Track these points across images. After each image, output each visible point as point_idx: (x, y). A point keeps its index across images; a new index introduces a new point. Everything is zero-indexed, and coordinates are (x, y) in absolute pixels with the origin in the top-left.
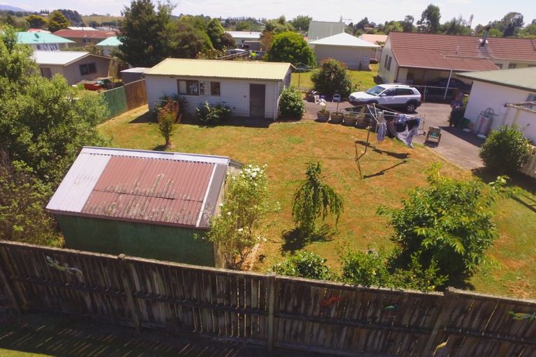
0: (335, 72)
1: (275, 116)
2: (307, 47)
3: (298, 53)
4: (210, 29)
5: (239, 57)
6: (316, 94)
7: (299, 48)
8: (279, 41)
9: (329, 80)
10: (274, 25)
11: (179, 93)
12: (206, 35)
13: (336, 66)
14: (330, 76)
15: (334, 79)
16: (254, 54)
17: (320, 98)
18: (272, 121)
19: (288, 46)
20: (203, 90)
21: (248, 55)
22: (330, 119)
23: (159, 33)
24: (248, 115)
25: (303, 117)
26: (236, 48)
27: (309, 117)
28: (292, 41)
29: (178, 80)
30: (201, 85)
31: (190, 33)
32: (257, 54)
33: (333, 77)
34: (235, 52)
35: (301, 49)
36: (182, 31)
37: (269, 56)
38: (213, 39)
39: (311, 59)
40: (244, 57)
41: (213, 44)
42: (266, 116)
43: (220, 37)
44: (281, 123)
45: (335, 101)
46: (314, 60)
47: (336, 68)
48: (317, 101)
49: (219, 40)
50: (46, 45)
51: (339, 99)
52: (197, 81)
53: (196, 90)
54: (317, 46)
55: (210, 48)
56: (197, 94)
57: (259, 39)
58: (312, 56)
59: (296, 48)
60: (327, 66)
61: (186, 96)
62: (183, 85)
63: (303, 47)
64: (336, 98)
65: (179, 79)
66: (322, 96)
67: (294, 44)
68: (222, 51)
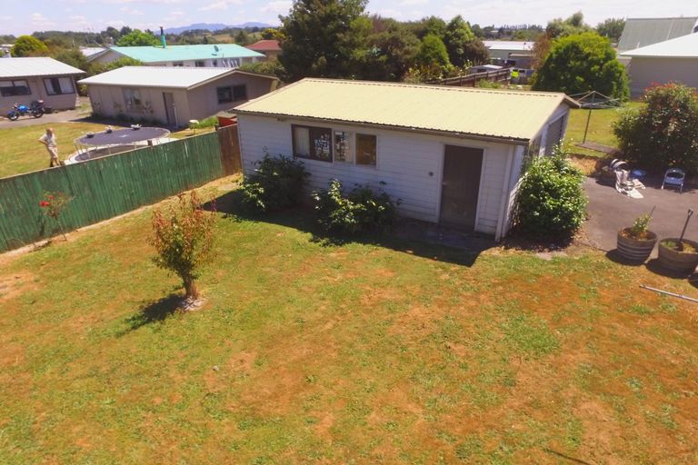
0: (678, 117)
1: (500, 231)
2: (613, 61)
3: (594, 73)
4: (449, 32)
5: (487, 78)
6: (622, 167)
7: (597, 63)
8: (561, 51)
9: (661, 135)
10: (561, 27)
11: (296, 154)
12: (441, 42)
13: (686, 100)
14: (666, 124)
15: (674, 133)
16: (516, 74)
17: (631, 176)
18: (489, 241)
19: (577, 59)
20: (339, 151)
21: (506, 76)
22: (654, 255)
23: (340, 35)
24: (435, 219)
25: (576, 237)
26: (489, 63)
27: (593, 239)
28: (587, 50)
29: (294, 127)
30: (338, 139)
31: (393, 34)
32: (522, 75)
33: (672, 127)
34: (484, 70)
35: (601, 65)
36: (380, 31)
37: (539, 78)
38: (451, 49)
39: (620, 85)
40: (497, 78)
41: (449, 56)
42: (477, 228)
43: (464, 46)
44: (512, 251)
45: (669, 187)
46: (625, 87)
47: (684, 107)
48: (622, 185)
49: (461, 51)
50: (226, 60)
51: (680, 182)
52: (329, 131)
53: (326, 151)
54: (636, 59)
55: (444, 63)
56: (329, 159)
57: (531, 51)
58: (624, 77)
59: (593, 63)
60: (660, 102)
61: (307, 161)
62: (303, 136)
63: (606, 60)
64: (672, 180)
65: (296, 124)
66: (637, 173)
67: (589, 54)
68: (464, 68)
